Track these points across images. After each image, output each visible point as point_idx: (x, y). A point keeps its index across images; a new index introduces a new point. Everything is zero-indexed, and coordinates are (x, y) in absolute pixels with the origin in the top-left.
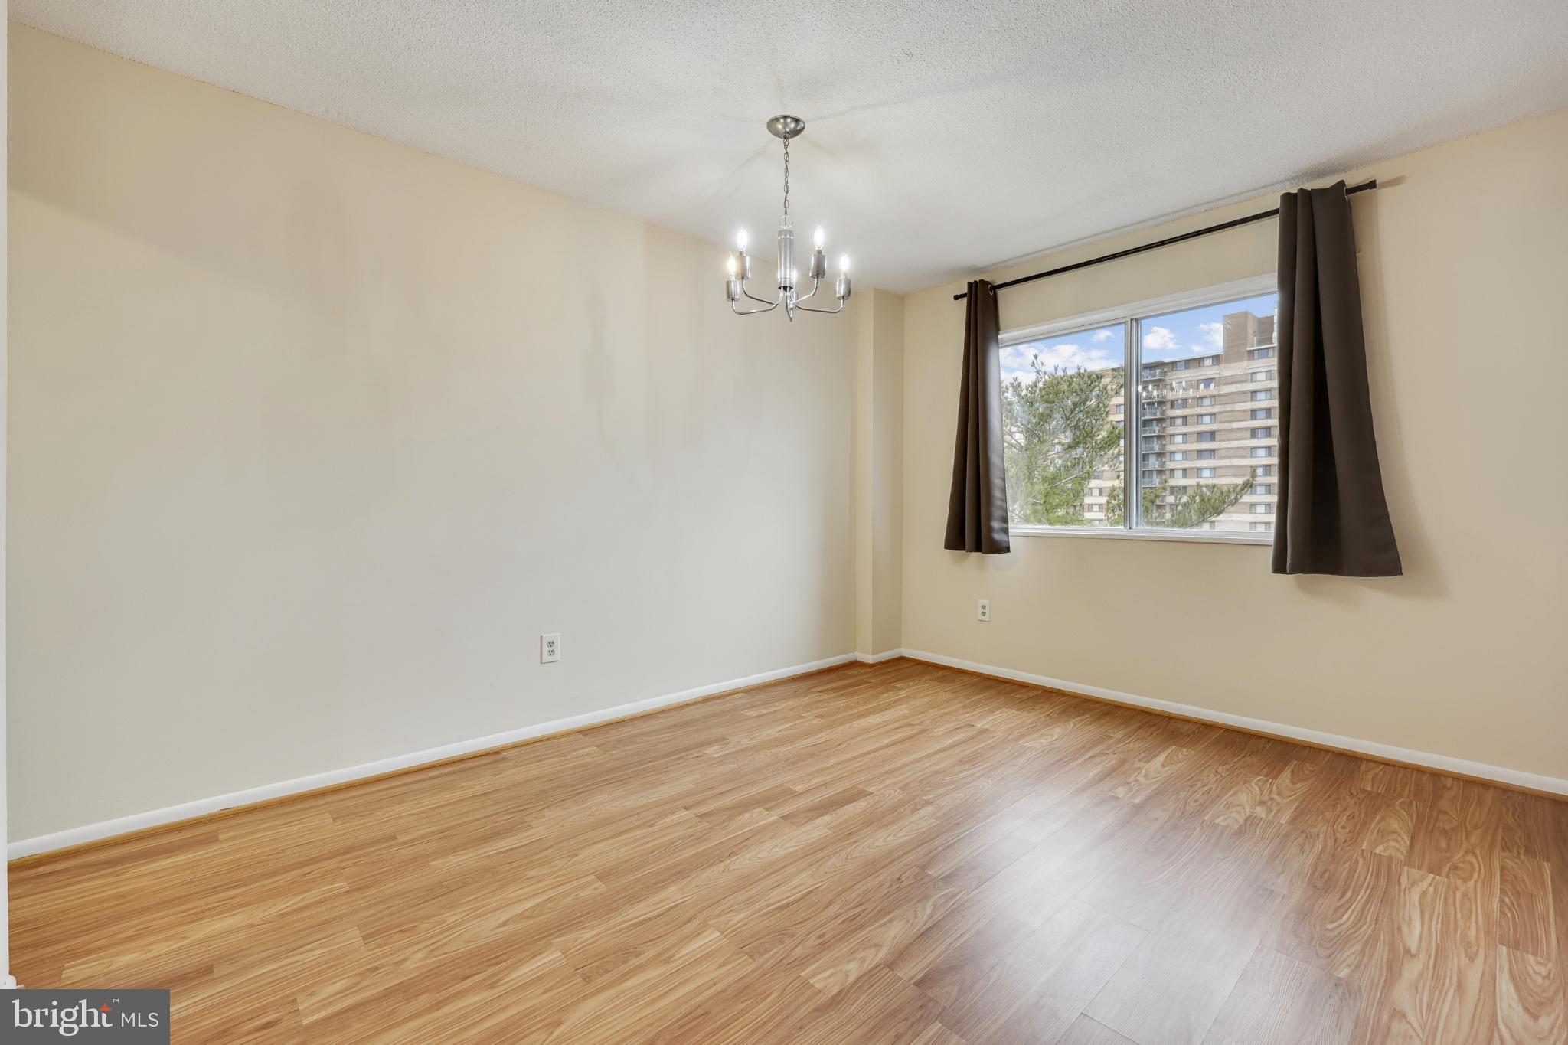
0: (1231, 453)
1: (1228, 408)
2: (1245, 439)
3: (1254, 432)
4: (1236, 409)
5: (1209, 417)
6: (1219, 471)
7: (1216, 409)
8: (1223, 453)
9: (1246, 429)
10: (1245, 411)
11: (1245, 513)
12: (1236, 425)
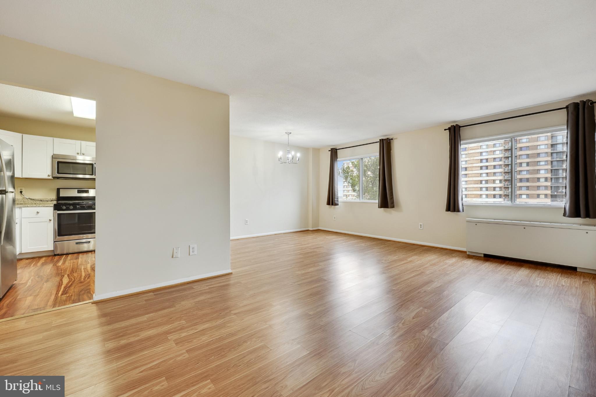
0: (473, 175)
1: (472, 158)
2: (478, 170)
3: (481, 168)
4: (474, 159)
5: (464, 162)
6: (468, 182)
7: (467, 159)
8: (470, 175)
9: (478, 167)
10: (478, 160)
11: (478, 198)
12: (474, 165)
